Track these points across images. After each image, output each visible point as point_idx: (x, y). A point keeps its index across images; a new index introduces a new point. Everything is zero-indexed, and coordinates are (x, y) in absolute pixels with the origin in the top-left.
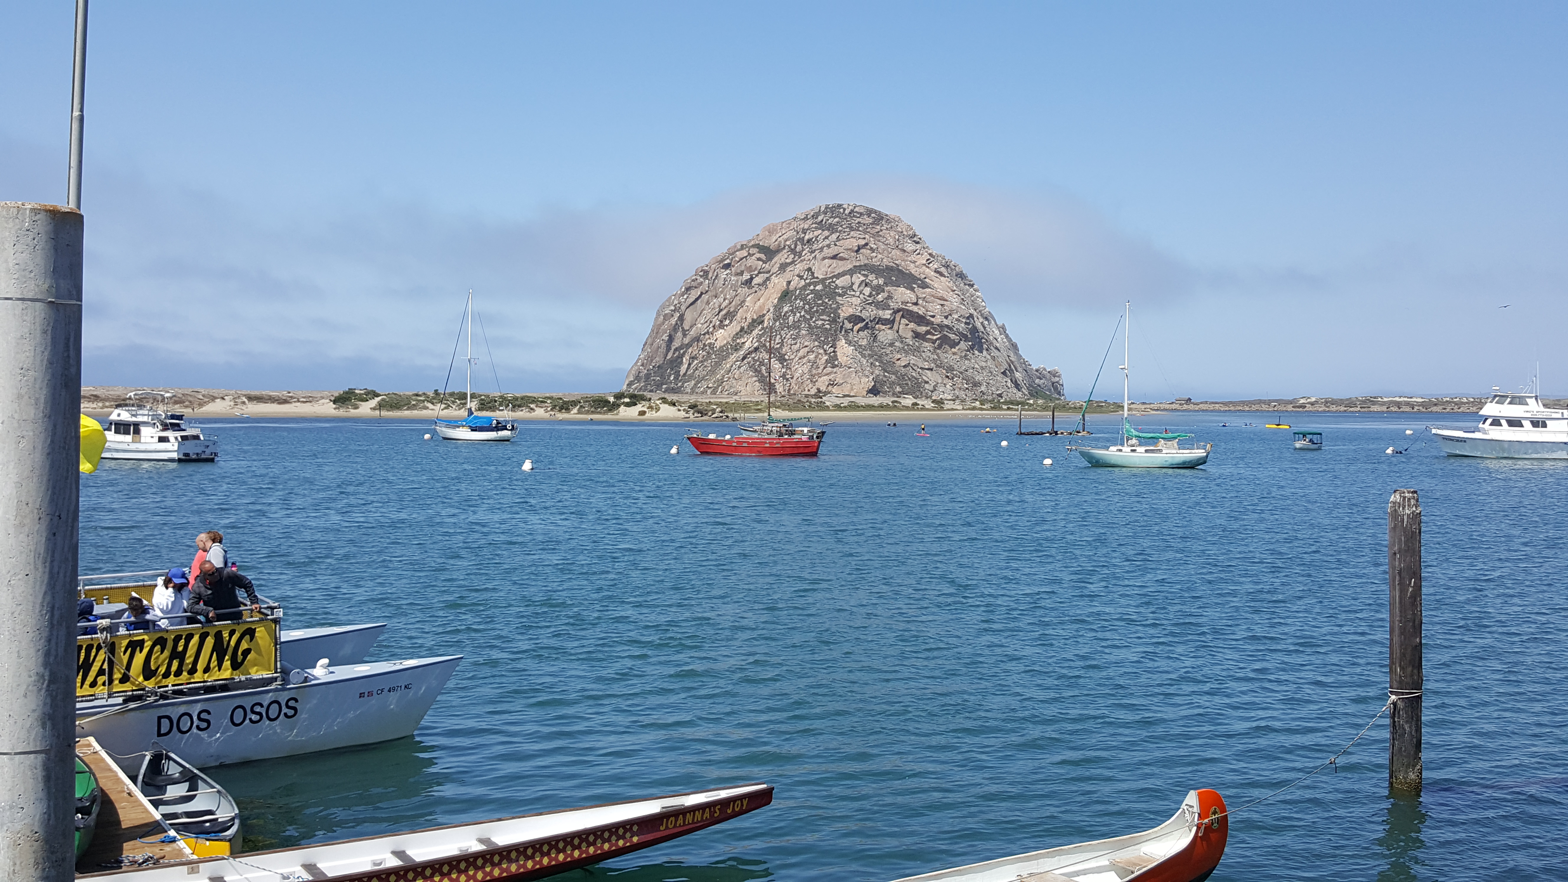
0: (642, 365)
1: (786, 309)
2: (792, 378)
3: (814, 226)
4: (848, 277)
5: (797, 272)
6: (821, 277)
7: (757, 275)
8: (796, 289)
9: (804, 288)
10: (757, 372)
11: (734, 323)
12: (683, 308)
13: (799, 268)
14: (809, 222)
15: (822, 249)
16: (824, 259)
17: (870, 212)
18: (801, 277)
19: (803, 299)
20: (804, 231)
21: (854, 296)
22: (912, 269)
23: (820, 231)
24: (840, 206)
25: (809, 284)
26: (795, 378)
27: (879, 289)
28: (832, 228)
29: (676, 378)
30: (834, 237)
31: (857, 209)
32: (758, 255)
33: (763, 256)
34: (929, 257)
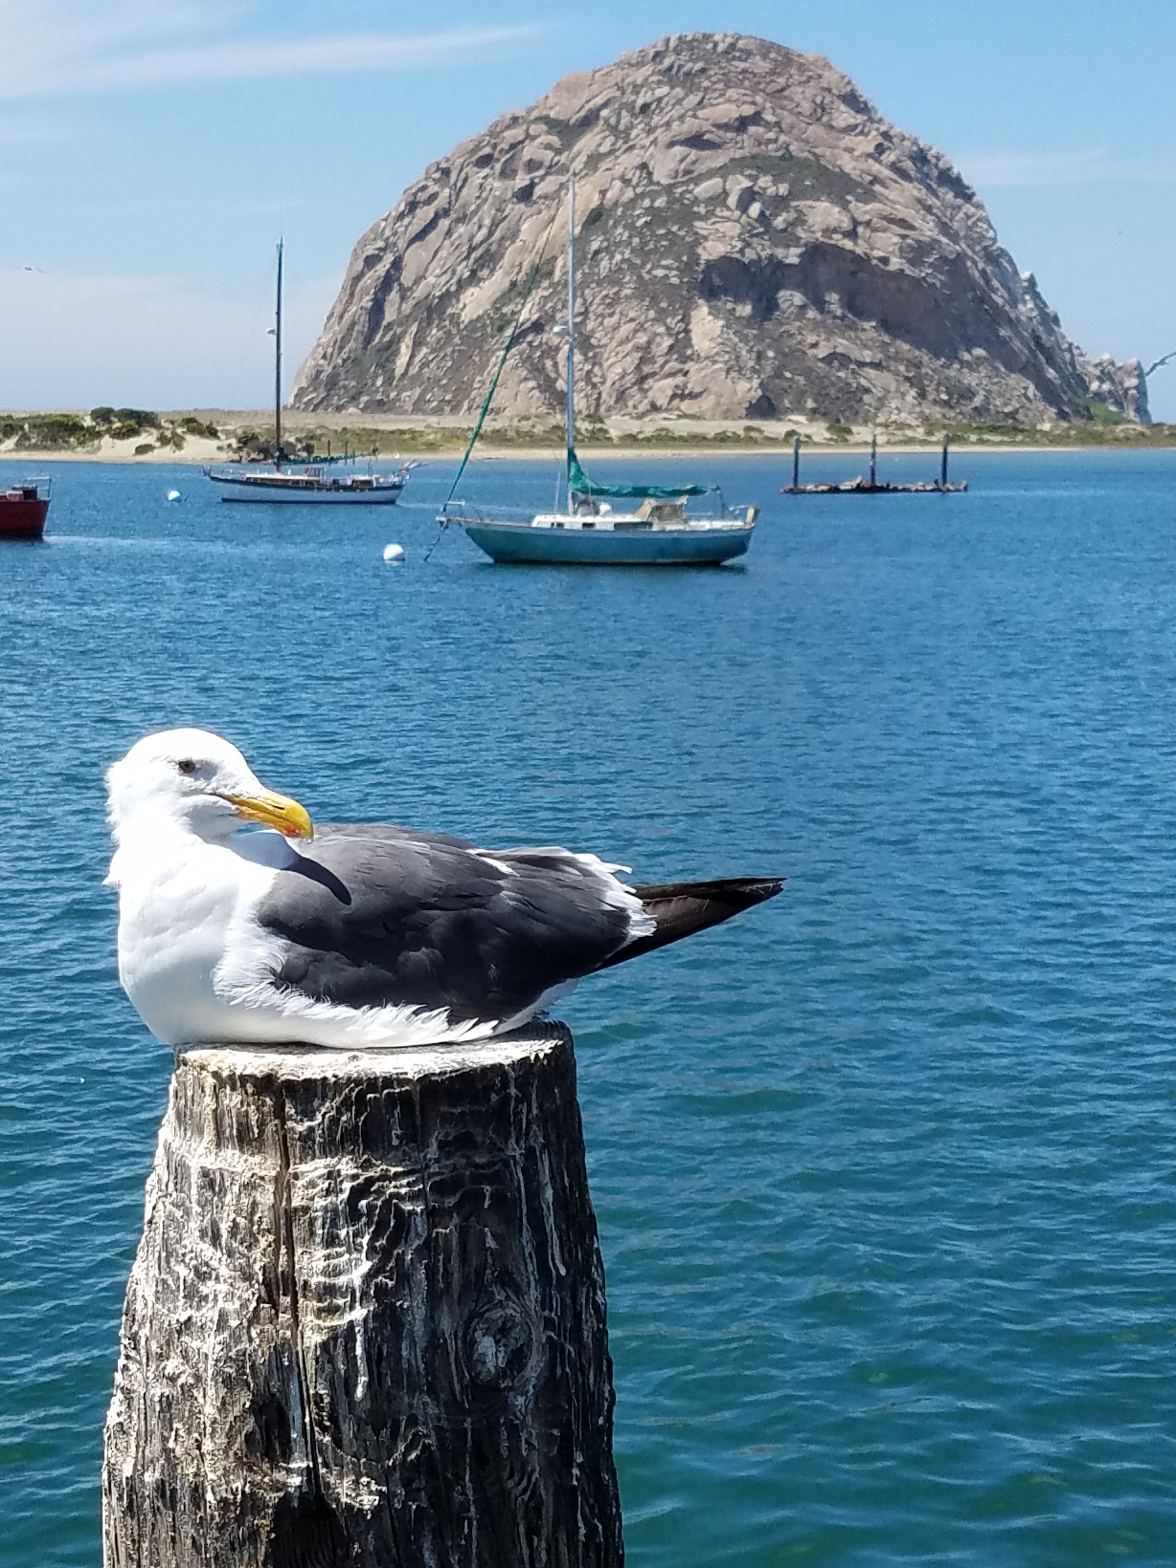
0: (324, 357)
1: (595, 246)
2: (603, 383)
3: (655, 78)
4: (717, 181)
5: (618, 170)
6: (665, 181)
7: (542, 178)
8: (616, 204)
9: (633, 203)
10: (537, 370)
11: (499, 274)
12: (402, 244)
13: (627, 162)
14: (647, 70)
15: (668, 124)
16: (672, 144)
17: (766, 48)
18: (626, 182)
19: (630, 226)
20: (636, 89)
21: (728, 219)
22: (848, 165)
23: (665, 89)
24: (707, 37)
25: (642, 196)
26: (609, 383)
27: (780, 203)
28: (689, 81)
29: (389, 381)
30: (693, 99)
31: (741, 44)
32: (544, 139)
33: (555, 140)
34: (880, 140)
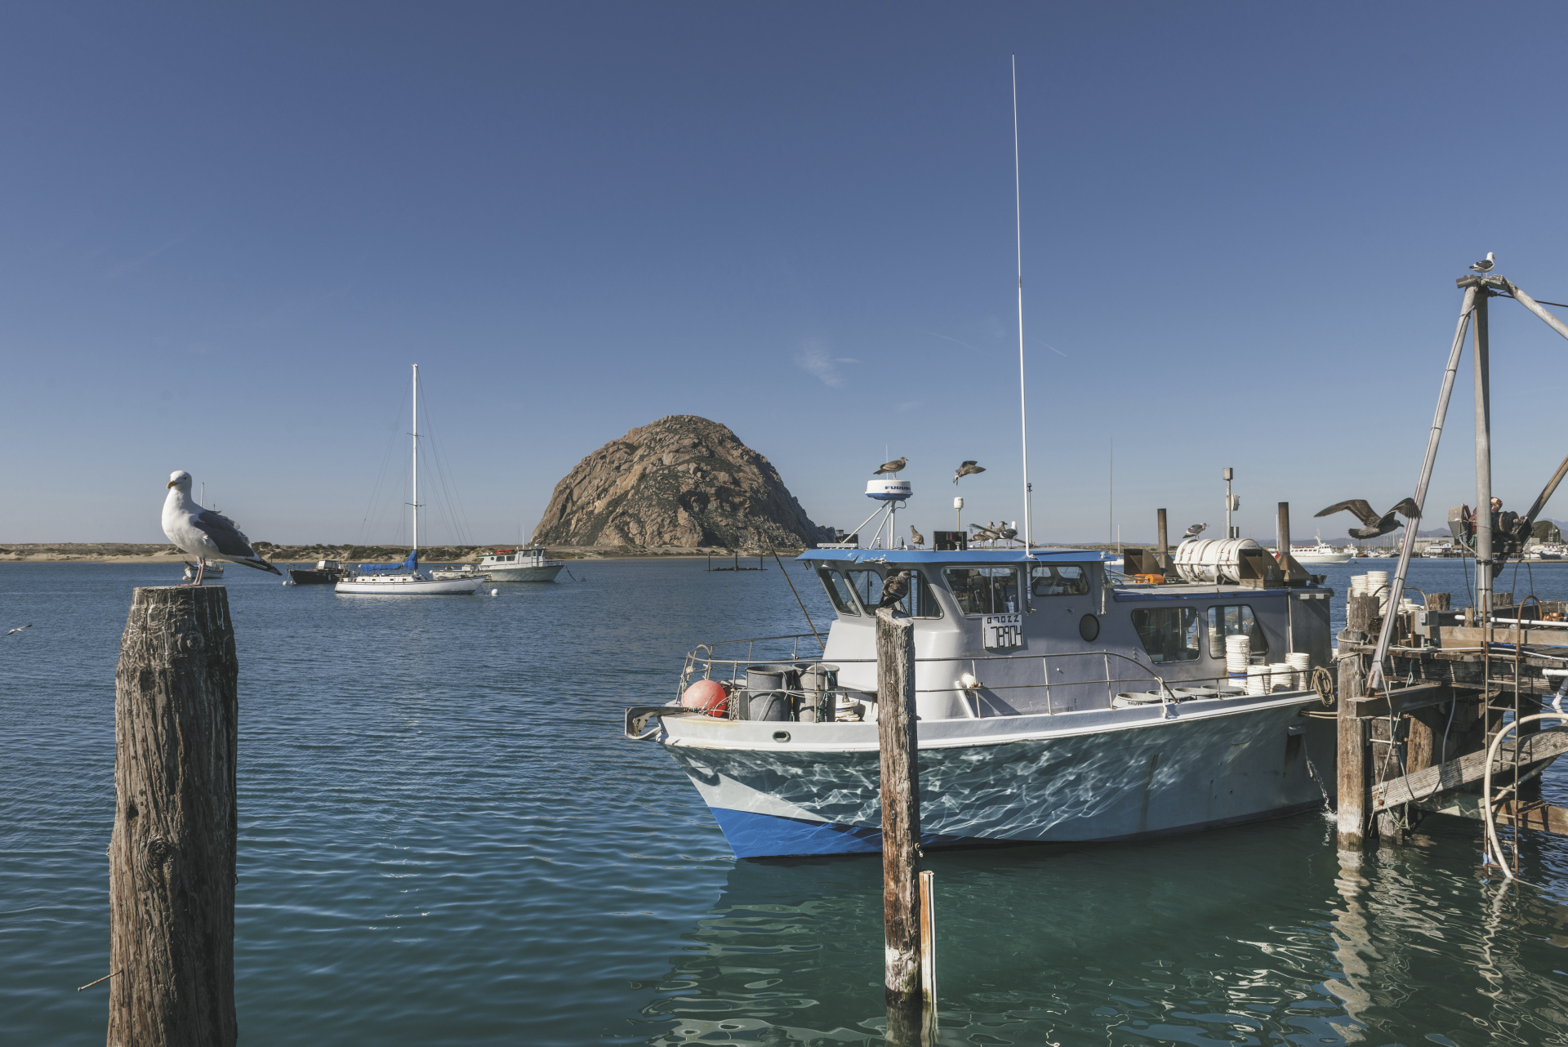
0: (544, 526)
1: (643, 487)
2: (646, 535)
3: (663, 430)
4: (686, 465)
5: (651, 461)
6: (668, 464)
7: (624, 463)
8: (650, 473)
9: (656, 472)
10: (622, 530)
11: (608, 496)
12: (573, 486)
13: (653, 458)
14: (661, 427)
15: (668, 445)
16: (669, 452)
17: (702, 421)
18: (654, 465)
19: (655, 480)
20: (657, 433)
21: (690, 478)
22: (732, 460)
23: (667, 434)
24: (681, 417)
25: (660, 470)
26: (648, 535)
27: (708, 473)
28: (675, 432)
29: (567, 534)
30: (677, 437)
31: (694, 419)
32: (625, 450)
33: (628, 450)
34: (743, 452)
